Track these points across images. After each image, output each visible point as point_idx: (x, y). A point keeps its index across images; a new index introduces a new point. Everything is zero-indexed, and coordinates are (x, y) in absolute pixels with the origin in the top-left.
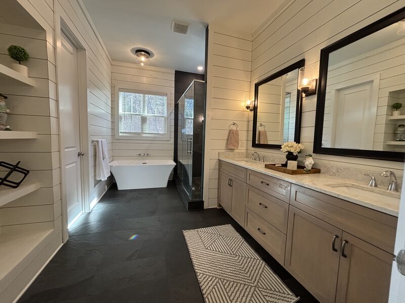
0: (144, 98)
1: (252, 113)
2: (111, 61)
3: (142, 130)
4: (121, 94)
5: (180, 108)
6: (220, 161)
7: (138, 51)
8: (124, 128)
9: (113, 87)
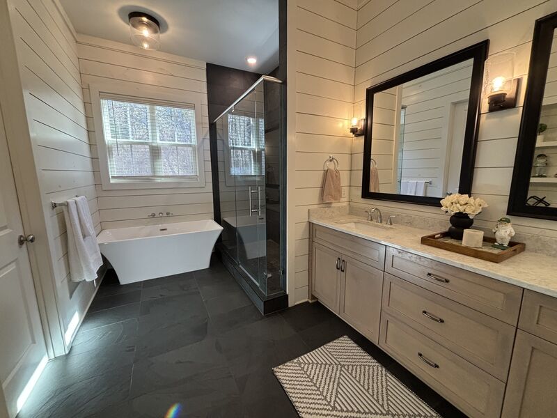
0: (152, 112)
1: (362, 140)
2: (75, 34)
3: (154, 172)
4: (106, 105)
5: (219, 131)
6: (311, 225)
7: (135, 15)
8: (116, 168)
9: (85, 89)
